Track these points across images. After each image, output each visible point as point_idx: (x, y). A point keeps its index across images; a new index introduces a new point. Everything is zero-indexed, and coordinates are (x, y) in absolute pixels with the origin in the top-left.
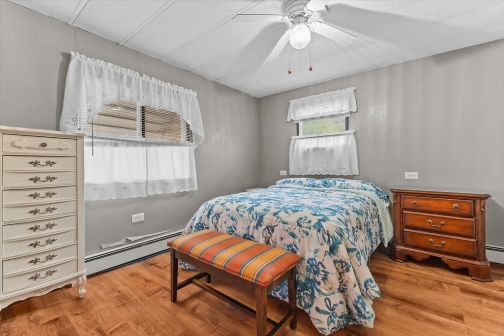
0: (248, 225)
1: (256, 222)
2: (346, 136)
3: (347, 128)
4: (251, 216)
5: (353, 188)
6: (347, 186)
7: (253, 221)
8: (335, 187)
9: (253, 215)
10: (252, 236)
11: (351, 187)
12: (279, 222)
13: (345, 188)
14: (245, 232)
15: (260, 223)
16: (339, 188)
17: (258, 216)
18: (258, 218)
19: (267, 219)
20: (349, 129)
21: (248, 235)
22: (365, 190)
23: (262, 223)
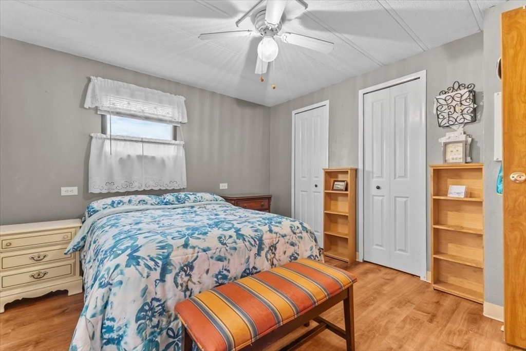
0: (247, 257)
1: (257, 247)
2: (176, 147)
3: (175, 138)
4: (247, 243)
5: (207, 200)
6: (202, 199)
7: (253, 248)
8: (190, 201)
9: (249, 241)
10: (254, 268)
11: (205, 200)
12: (279, 237)
13: (200, 201)
14: (243, 268)
15: (261, 246)
16: (194, 202)
17: (256, 240)
18: (258, 243)
19: (267, 239)
20: (177, 139)
21: (249, 269)
22: (217, 201)
23: (263, 246)
